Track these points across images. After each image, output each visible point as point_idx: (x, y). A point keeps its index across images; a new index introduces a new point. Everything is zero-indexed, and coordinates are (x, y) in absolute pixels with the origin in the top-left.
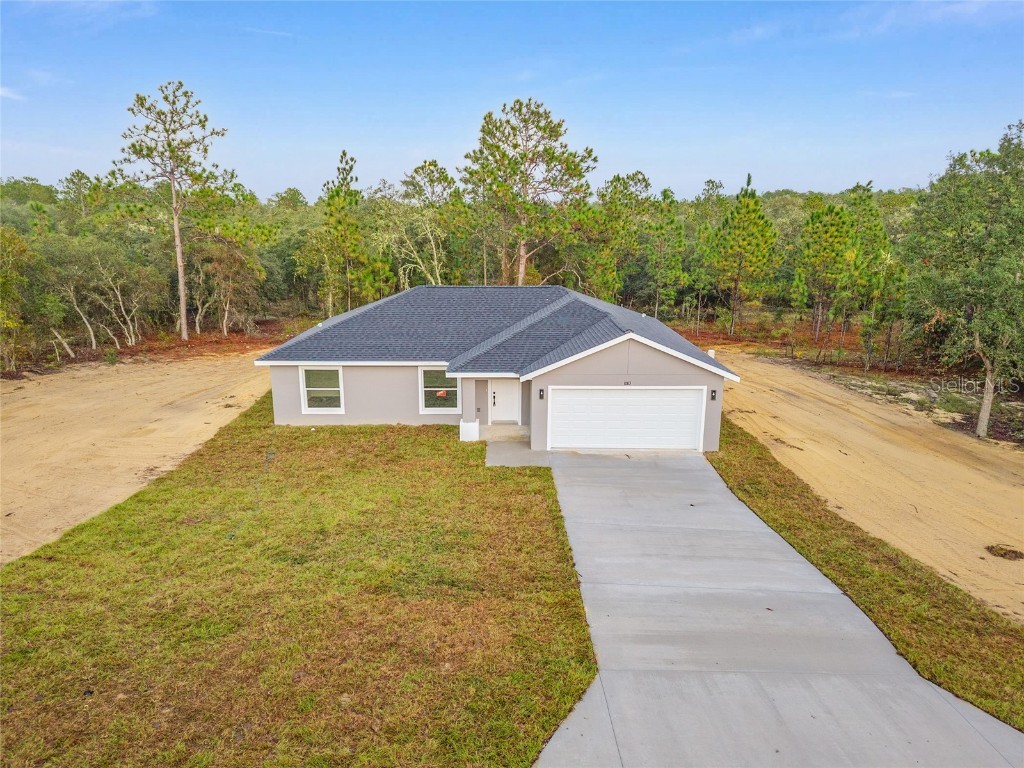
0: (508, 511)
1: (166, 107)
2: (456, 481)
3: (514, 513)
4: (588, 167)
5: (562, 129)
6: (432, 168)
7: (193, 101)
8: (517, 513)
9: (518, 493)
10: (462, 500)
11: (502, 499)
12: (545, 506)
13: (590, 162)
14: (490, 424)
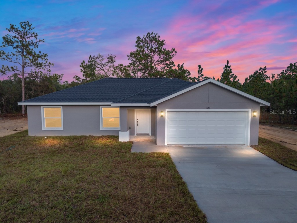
0: (143, 178)
1: (21, 29)
2: (111, 160)
3: (147, 180)
4: (173, 55)
5: (164, 43)
6: (121, 66)
7: (31, 27)
8: (149, 180)
9: (150, 166)
10: (111, 172)
11: (139, 171)
12: (169, 175)
13: (174, 53)
14: (135, 135)
